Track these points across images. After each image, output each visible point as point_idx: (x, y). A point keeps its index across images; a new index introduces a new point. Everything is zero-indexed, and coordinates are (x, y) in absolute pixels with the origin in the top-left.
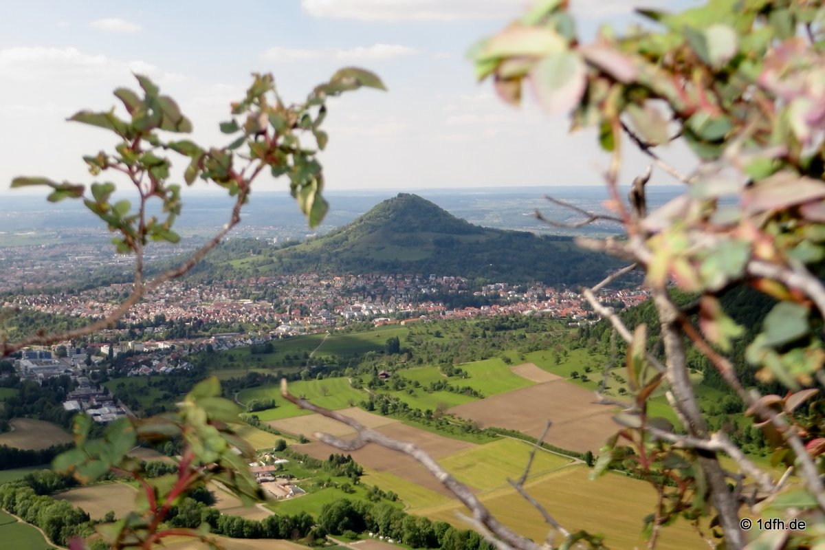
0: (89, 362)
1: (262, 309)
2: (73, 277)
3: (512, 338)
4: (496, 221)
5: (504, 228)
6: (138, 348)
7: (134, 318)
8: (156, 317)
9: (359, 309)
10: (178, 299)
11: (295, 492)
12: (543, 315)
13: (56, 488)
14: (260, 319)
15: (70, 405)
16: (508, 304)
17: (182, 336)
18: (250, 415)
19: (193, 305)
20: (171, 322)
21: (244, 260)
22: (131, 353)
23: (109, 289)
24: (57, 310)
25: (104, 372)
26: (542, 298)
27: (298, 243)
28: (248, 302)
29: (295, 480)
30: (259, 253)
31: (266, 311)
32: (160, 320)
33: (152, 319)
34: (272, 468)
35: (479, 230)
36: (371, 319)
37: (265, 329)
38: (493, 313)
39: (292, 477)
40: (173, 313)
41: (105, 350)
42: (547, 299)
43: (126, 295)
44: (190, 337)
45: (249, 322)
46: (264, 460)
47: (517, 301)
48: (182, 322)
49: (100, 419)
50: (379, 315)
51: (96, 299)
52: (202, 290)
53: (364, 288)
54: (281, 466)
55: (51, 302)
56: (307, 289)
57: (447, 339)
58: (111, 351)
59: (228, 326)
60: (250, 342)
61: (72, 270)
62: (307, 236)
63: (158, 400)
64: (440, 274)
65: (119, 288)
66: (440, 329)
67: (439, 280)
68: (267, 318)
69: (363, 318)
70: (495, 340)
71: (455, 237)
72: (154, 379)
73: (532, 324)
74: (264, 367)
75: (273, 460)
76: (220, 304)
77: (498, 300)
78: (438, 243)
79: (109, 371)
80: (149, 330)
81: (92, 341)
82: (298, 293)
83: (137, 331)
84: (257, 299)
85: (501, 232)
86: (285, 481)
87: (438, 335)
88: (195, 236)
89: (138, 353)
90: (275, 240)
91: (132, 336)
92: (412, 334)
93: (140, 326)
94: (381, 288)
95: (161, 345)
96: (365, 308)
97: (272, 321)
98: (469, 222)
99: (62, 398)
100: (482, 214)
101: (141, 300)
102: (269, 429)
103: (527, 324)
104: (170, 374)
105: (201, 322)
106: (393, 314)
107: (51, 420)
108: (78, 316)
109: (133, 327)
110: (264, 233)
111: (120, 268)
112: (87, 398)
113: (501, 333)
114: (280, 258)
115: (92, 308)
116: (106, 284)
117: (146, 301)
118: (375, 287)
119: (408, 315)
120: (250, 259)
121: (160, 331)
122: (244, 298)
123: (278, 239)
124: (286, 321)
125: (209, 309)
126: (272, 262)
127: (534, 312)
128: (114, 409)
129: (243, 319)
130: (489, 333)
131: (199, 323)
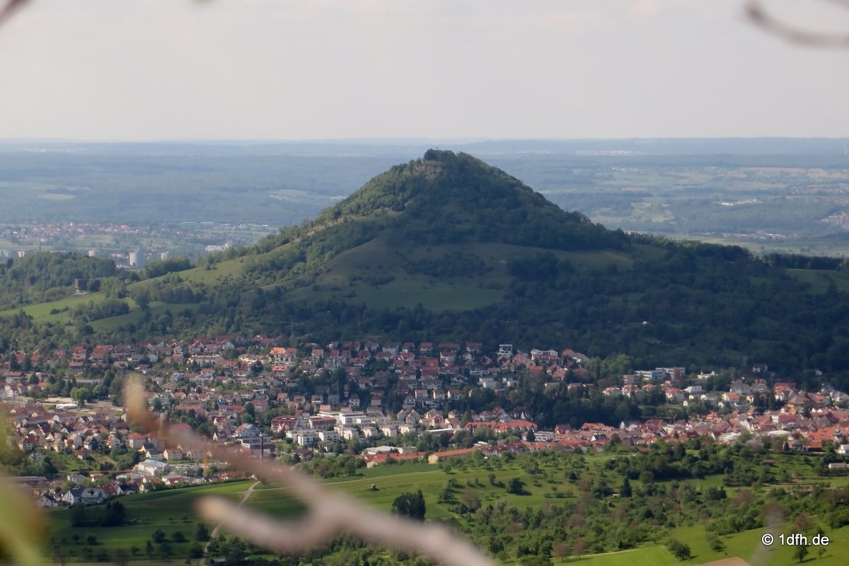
1: (99, 421)
3: (693, 498)
4: (659, 219)
5: (679, 237)
9: (330, 425)
12: (768, 443)
14: (94, 444)
16: (683, 417)
21: (59, 305)
26: (765, 404)
27: (186, 266)
28: (68, 403)
30: (95, 288)
31: (108, 427)
35: (618, 241)
36: (359, 448)
37: (105, 468)
38: (647, 437)
42: (778, 405)
45: (69, 451)
47: (703, 410)
50: (378, 439)
53: (342, 376)
56: (208, 374)
57: (537, 499)
59: (18, 459)
62: (210, 248)
64: (524, 344)
66: (521, 474)
67: (521, 358)
68: (111, 442)
69: (340, 446)
70: (653, 502)
71: (562, 256)
73: (740, 464)
77: (660, 407)
78: (519, 270)
82: (186, 386)
84: (88, 397)
85: (671, 247)
87: (517, 488)
90: (132, 259)
92: (455, 486)
94: (382, 375)
96: (344, 423)
97: (124, 449)
98: (595, 220)
100: (624, 201)
103: (729, 465)
106: (411, 438)
110: (108, 240)
113: (668, 485)
114: (143, 301)
118: (368, 372)
119: (446, 440)
120: (73, 303)
122: (58, 393)
123: (139, 256)
124: (156, 451)
126: (125, 309)
127: (747, 436)
129: (54, 443)
130: (637, 485)
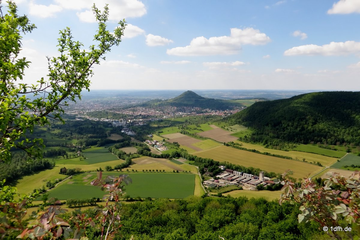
0: (126, 123)
1: (160, 113)
2: (123, 106)
4: (207, 96)
5: (209, 98)
6: (136, 120)
7: (135, 114)
8: (140, 114)
10: (144, 111)
11: (167, 149)
12: (216, 115)
13: (120, 147)
14: (160, 115)
15: (123, 131)
16: (209, 113)
17: (145, 118)
18: (158, 134)
19: (147, 112)
20: (143, 115)
21: (157, 103)
22: (134, 121)
23: (131, 109)
24: (120, 113)
25: (129, 125)
27: (168, 100)
29: (167, 147)
30: (160, 102)
32: (140, 115)
33: (139, 115)
34: (162, 144)
36: (182, 115)
37: (161, 117)
38: (206, 114)
39: (166, 146)
40: (143, 113)
41: (130, 121)
42: (217, 112)
43: (134, 110)
44: (146, 118)
45: (158, 116)
46: (160, 143)
47: (211, 112)
48: (145, 115)
49: (128, 134)
51: (128, 111)
52: (149, 109)
53: (181, 109)
54: (164, 144)
55: (119, 111)
56: (169, 109)
57: (197, 120)
58: (131, 121)
59: (154, 116)
60: (158, 119)
61: (123, 105)
62: (170, 99)
63: (140, 131)
64: (196, 107)
65: (132, 108)
66: (195, 118)
69: (180, 115)
70: (206, 120)
71: (199, 99)
72: (139, 127)
74: (161, 124)
75: (162, 143)
76: (152, 112)
77: (207, 112)
78: (195, 101)
79: (130, 125)
80: (138, 117)
81: (127, 119)
83: (136, 117)
84: (159, 111)
86: (165, 147)
88: (147, 98)
89: (136, 121)
90: (163, 100)
91: (135, 118)
92: (190, 118)
93: (137, 116)
94: (184, 109)
95: (141, 120)
96: (181, 113)
97: (162, 115)
98: (202, 96)
99: (121, 130)
100: (204, 95)
101: (137, 111)
102: (161, 137)
103: (213, 117)
104: (142, 126)
105: (148, 115)
106: (186, 114)
107: (119, 134)
108: (124, 114)
109: (135, 116)
110: (161, 98)
111: (133, 104)
112: (126, 130)
113: (208, 119)
115: (127, 112)
116: (130, 108)
117: (138, 111)
119: (189, 115)
121: (140, 117)
122: (157, 111)
124: (165, 116)
125: (150, 113)
126: (163, 104)
128: (131, 132)
131: (148, 116)
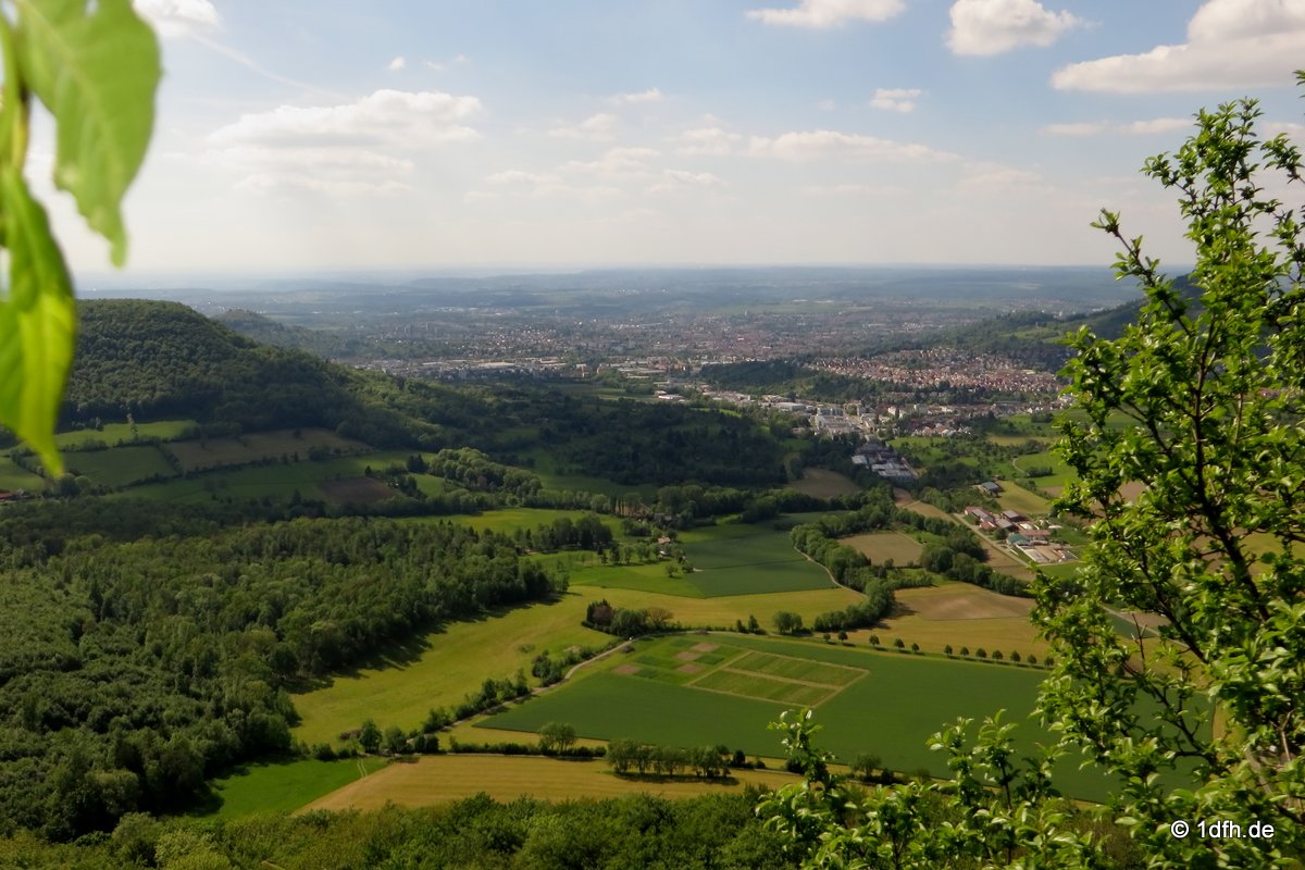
0: (877, 421)
1: (1044, 380)
2: (865, 343)
6: (922, 410)
7: (920, 383)
8: (941, 383)
10: (963, 367)
11: (1068, 557)
13: (842, 533)
14: (1042, 389)
15: (858, 460)
17: (965, 402)
18: (1027, 480)
19: (977, 373)
20: (955, 388)
21: (1029, 332)
22: (915, 415)
23: (898, 355)
24: (849, 372)
25: (890, 432)
28: (1031, 372)
29: (1068, 546)
30: (1045, 326)
31: (1048, 382)
32: (945, 386)
33: (937, 385)
34: (1046, 533)
37: (1046, 399)
39: (1065, 543)
40: (958, 379)
41: (892, 411)
43: (914, 361)
44: (973, 403)
45: (1031, 392)
46: (1039, 524)
48: (965, 389)
49: (884, 474)
51: (886, 364)
52: (986, 359)
54: (1055, 531)
55: (845, 365)
58: (898, 413)
59: (1009, 394)
60: (1030, 410)
61: (865, 336)
62: (1094, 310)
63: (939, 460)
65: (907, 354)
68: (1049, 388)
72: (936, 441)
74: (1044, 435)
75: (1048, 525)
76: (1003, 373)
79: (894, 430)
80: (933, 394)
81: (881, 402)
83: (923, 395)
84: (1040, 370)
86: (1058, 546)
88: (982, 308)
89: (922, 415)
90: (1061, 314)
91: (918, 399)
93: (926, 391)
95: (944, 409)
99: (851, 452)
101: (928, 366)
102: (1045, 495)
104: (952, 437)
105: (984, 389)
107: (841, 472)
108: (868, 379)
109: (919, 391)
110: (1050, 306)
111: (909, 336)
112: (874, 454)
115: (882, 371)
116: (896, 350)
117: (932, 368)
120: (1035, 332)
121: (944, 396)
122: (1027, 368)
123: (1064, 313)
125: (992, 378)
128: (898, 466)
129: (1024, 388)
131: (983, 390)
